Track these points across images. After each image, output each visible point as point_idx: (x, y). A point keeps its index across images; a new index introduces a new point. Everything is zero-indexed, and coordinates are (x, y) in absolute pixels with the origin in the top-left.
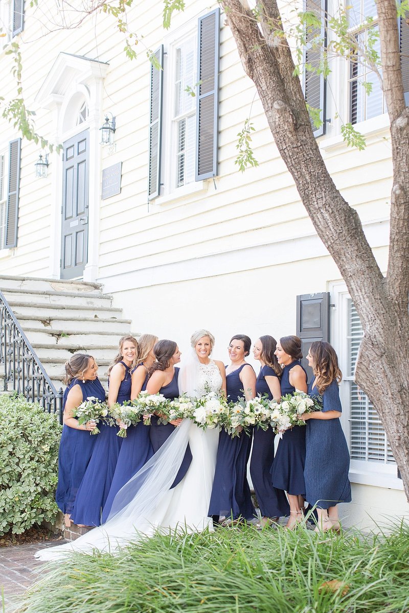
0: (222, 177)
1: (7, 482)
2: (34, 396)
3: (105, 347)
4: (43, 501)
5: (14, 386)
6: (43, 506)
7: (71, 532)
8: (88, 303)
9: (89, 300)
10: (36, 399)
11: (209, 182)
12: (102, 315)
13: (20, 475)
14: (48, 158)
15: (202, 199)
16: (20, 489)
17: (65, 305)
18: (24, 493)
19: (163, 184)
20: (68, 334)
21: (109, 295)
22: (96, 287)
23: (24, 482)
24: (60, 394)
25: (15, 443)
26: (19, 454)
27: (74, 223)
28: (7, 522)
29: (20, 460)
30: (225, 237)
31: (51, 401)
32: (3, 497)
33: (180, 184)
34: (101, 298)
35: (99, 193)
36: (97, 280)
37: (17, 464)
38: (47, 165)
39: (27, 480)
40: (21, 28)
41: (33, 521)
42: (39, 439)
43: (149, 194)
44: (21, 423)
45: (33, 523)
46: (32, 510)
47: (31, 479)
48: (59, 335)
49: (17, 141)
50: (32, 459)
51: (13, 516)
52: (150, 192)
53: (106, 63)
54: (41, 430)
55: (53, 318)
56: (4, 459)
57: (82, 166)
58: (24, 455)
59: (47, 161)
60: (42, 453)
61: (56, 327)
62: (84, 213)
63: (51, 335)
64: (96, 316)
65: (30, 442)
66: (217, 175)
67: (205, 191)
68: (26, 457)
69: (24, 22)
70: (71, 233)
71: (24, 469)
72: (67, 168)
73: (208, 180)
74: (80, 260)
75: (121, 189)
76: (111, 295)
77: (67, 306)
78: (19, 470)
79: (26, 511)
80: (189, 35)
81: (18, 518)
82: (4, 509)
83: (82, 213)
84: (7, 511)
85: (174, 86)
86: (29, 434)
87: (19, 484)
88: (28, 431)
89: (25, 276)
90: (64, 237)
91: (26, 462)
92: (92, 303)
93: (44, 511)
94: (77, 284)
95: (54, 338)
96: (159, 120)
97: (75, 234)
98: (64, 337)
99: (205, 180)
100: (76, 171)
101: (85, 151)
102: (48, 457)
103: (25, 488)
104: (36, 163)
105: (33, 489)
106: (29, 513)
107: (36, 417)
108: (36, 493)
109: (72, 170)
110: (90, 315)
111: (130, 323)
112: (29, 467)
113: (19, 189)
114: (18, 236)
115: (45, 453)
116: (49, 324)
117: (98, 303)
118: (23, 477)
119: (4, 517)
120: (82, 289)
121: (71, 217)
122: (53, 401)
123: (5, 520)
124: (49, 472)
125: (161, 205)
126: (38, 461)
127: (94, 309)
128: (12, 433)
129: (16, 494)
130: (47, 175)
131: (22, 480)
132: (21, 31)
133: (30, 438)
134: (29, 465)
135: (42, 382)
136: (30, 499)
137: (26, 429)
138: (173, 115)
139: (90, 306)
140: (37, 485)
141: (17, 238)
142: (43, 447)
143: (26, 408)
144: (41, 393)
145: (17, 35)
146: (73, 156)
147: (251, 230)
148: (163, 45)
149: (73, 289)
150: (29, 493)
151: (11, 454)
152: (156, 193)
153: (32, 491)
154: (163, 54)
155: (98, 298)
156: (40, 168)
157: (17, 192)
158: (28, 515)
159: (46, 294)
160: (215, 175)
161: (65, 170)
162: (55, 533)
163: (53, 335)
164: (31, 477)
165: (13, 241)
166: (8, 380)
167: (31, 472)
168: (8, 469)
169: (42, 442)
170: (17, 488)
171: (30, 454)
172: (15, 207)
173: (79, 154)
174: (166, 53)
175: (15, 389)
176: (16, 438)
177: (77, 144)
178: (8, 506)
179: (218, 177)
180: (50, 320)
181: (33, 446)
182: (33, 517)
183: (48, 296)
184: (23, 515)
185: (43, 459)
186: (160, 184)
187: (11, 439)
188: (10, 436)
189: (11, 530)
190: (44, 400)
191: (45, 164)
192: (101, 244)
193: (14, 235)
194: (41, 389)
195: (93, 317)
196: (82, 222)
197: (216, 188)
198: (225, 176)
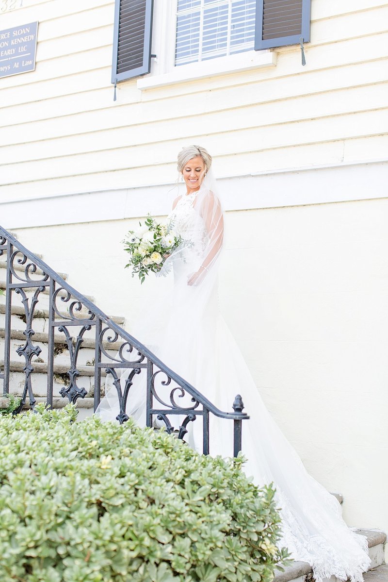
11: (278, 54)
19: (155, 56)
43: (118, 72)
52: (118, 68)
66: (308, 41)
75: (36, 64)
152: (144, 69)
160: (305, 40)
179: (310, 44)
186: (151, 56)
197: (304, 63)
198: (323, 44)
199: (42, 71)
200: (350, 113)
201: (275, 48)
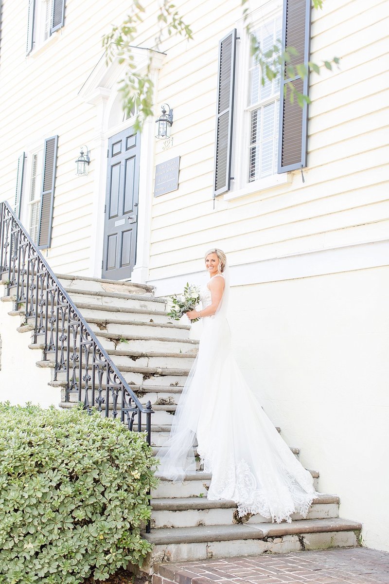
0: (312, 168)
1: (90, 516)
2: (108, 409)
3: (169, 355)
4: (131, 540)
5: (80, 396)
6: (132, 547)
7: (163, 578)
8: (141, 306)
9: (143, 303)
10: (111, 413)
11: (294, 174)
12: (157, 320)
13: (104, 508)
14: (89, 155)
15: (286, 193)
16: (105, 524)
17: (120, 308)
18: (110, 529)
19: (233, 178)
20: (127, 339)
21: (163, 298)
22: (148, 290)
23: (109, 515)
24: (148, 408)
25: (101, 468)
26: (105, 482)
27: (120, 223)
28: (89, 565)
29: (106, 489)
30: (314, 234)
31: (133, 416)
32: (86, 535)
33: (251, 179)
34: (155, 301)
35: (152, 190)
36: (147, 282)
37: (103, 494)
38: (89, 162)
39: (113, 513)
40: (62, 24)
41: (119, 565)
42: (129, 464)
43: (216, 190)
44: (107, 443)
45: (119, 567)
46: (117, 551)
47: (118, 512)
48: (118, 340)
49: (54, 139)
50: (119, 487)
51: (96, 558)
52: (216, 187)
53: (163, 53)
54: (131, 452)
55: (110, 321)
56: (88, 488)
57: (130, 163)
58: (111, 482)
59: (88, 158)
60: (130, 481)
61: (112, 330)
62: (132, 211)
63: (109, 340)
64: (151, 321)
65: (117, 467)
66: (306, 166)
67: (290, 183)
68: (114, 485)
69: (64, 18)
70: (115, 232)
71: (110, 500)
72: (112, 164)
73: (293, 172)
74: (126, 260)
75: (178, 185)
76: (166, 298)
77: (122, 308)
78: (104, 501)
79: (111, 551)
80: (268, 18)
81: (101, 560)
82: (86, 550)
83: (130, 212)
84: (90, 552)
85: (247, 73)
86: (116, 456)
87: (103, 518)
88: (116, 453)
89: (75, 275)
90: (107, 237)
91: (113, 491)
92: (145, 306)
93: (130, 551)
94: (128, 286)
95: (112, 344)
96: (230, 109)
97: (121, 233)
98: (123, 343)
99: (289, 172)
100: (123, 168)
101: (134, 146)
102: (138, 486)
103: (110, 524)
104: (77, 159)
105: (120, 524)
106: (114, 554)
107: (122, 436)
108: (123, 530)
109: (118, 166)
110: (146, 319)
111: (189, 329)
112: (117, 498)
113: (55, 187)
114: (52, 237)
115: (135, 480)
116: (105, 327)
117: (152, 307)
118: (108, 509)
119: (85, 559)
120: (134, 291)
121: (117, 216)
122: (136, 417)
123: (87, 563)
124: (139, 503)
125: (230, 201)
126: (126, 490)
127: (150, 313)
128: (98, 456)
129: (101, 531)
130: (88, 173)
131: (106, 513)
132: (62, 27)
133: (117, 462)
134: (116, 495)
135: (120, 393)
136: (117, 537)
137: (112, 451)
138: (246, 104)
139: (144, 309)
140: (124, 519)
141: (51, 238)
142: (133, 473)
143: (108, 425)
144: (119, 405)
145: (57, 31)
146: (120, 153)
147: (350, 227)
148: (236, 30)
149: (124, 291)
150: (115, 529)
151: (96, 481)
152: (226, 188)
153: (119, 527)
154: (236, 38)
155: (152, 301)
156: (81, 164)
157: (52, 191)
158: (113, 557)
159: (99, 295)
160: (304, 165)
161: (110, 167)
162: (138, 576)
163: (111, 339)
164: (119, 510)
165: (47, 242)
166: (71, 389)
167: (118, 503)
168: (92, 501)
169: (132, 468)
170: (103, 524)
171: (118, 481)
172: (50, 207)
173: (127, 149)
174: (239, 38)
175: (80, 400)
176: (102, 461)
177: (125, 139)
178: (91, 546)
179: (306, 168)
180: (107, 323)
181: (120, 471)
182: (118, 559)
183: (100, 297)
184: (107, 557)
185: (132, 488)
186: (230, 179)
187: (96, 463)
188: (96, 459)
189: (92, 575)
190: (123, 413)
191: (86, 162)
192: (152, 244)
193: (48, 235)
194: (120, 400)
195: (148, 321)
196: (131, 221)
197: (303, 181)
198: (315, 167)
199: (183, 189)
200: (328, 214)
201: (290, 171)
